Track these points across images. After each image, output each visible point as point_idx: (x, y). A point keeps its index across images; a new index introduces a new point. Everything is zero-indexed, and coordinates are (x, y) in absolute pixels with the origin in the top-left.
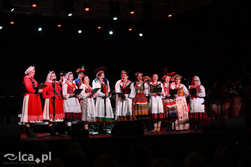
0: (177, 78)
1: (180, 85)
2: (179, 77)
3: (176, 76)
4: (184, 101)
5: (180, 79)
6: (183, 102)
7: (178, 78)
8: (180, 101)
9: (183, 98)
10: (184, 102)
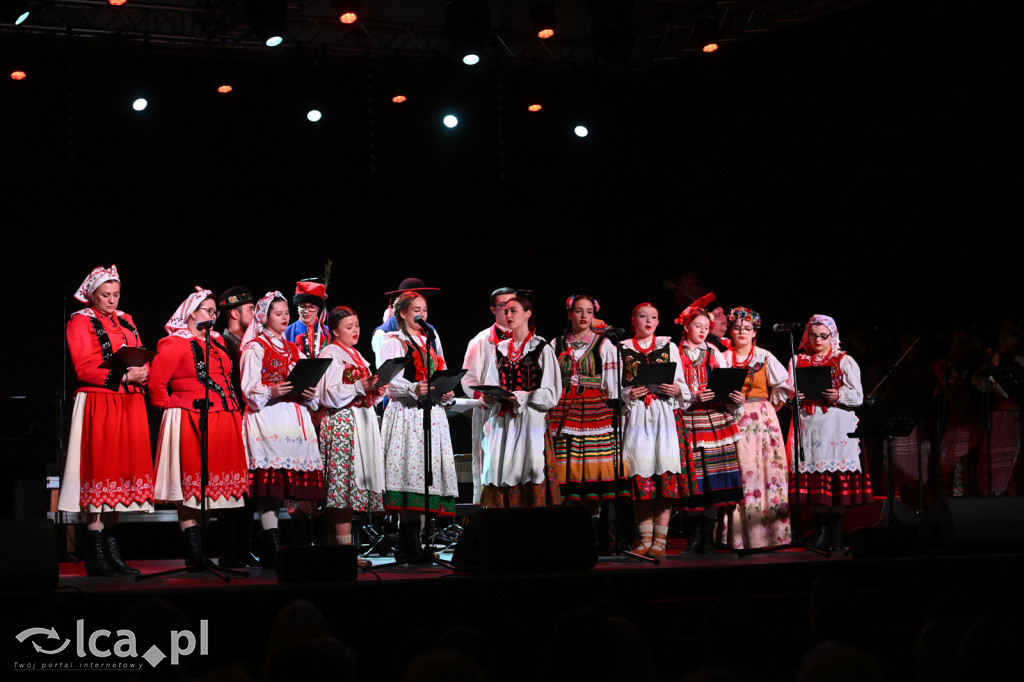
0: (740, 320)
1: (752, 351)
2: (747, 319)
3: (735, 314)
4: (767, 424)
5: (754, 324)
6: (765, 427)
7: (746, 323)
8: (749, 421)
9: (764, 409)
10: (771, 425)
